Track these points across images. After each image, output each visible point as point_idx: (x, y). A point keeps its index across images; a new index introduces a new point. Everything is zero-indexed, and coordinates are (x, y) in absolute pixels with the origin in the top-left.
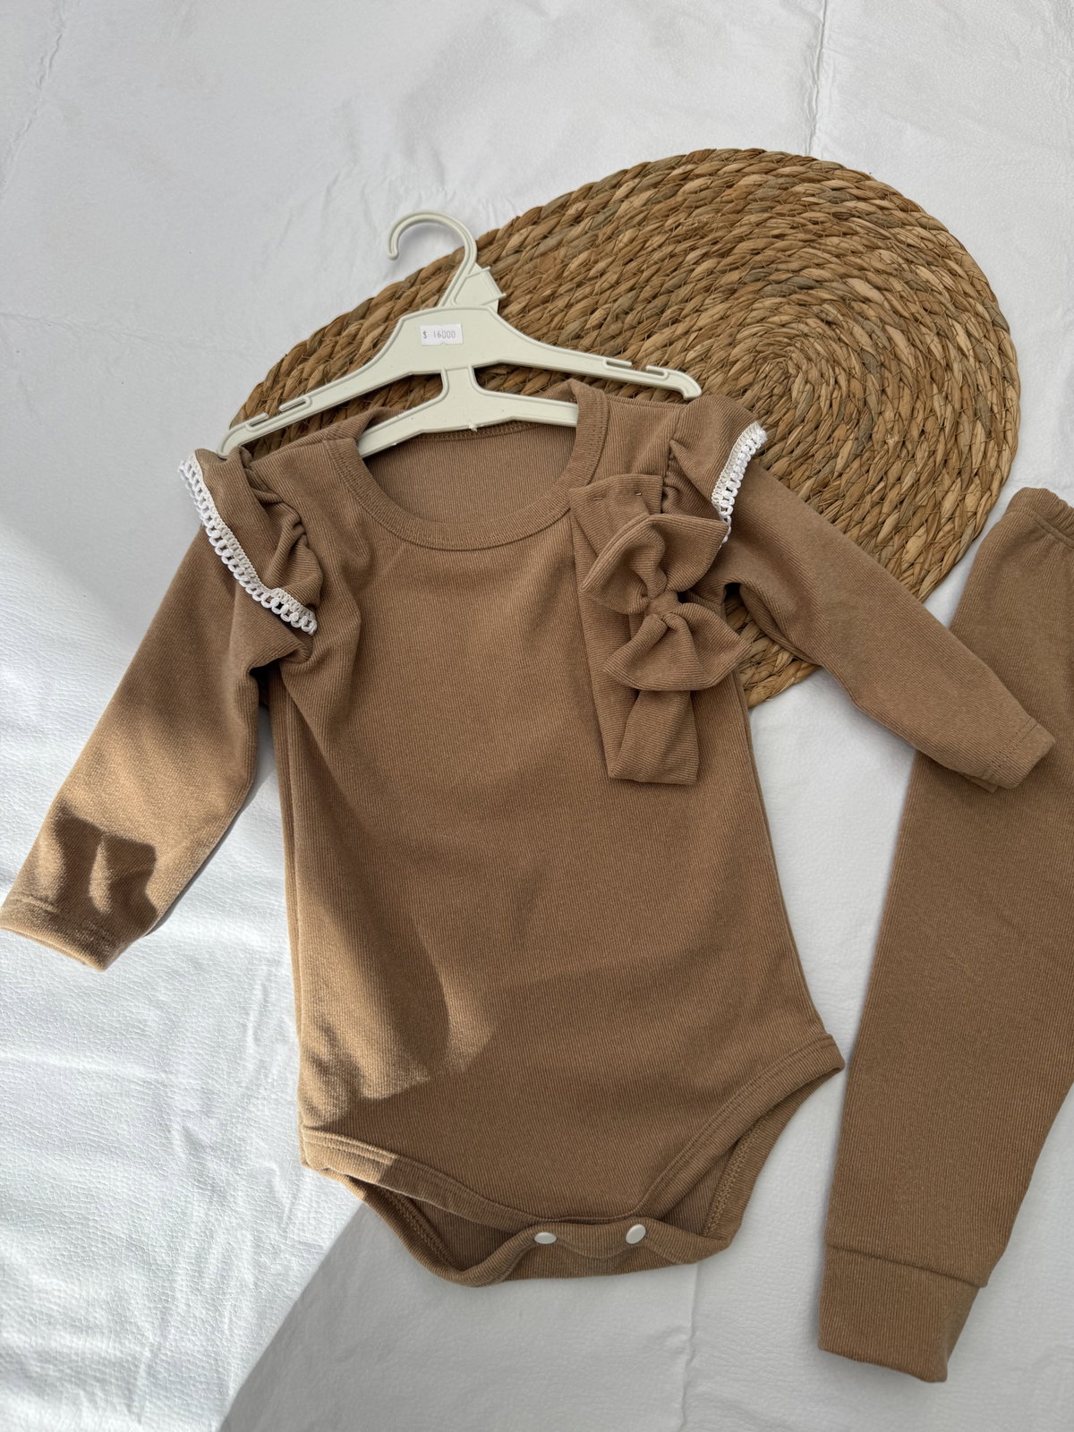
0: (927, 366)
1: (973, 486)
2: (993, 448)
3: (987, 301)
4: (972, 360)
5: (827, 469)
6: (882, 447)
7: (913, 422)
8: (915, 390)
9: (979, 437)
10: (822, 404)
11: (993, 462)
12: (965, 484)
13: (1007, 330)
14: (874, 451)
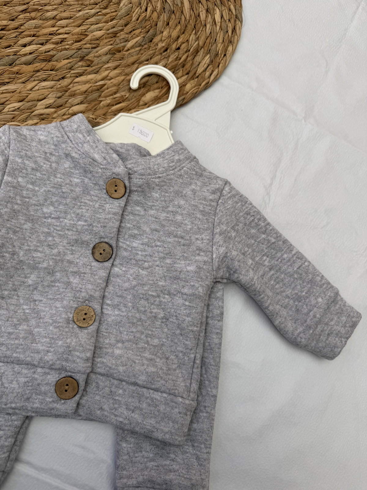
0: (194, 20)
1: (193, 81)
2: (210, 68)
3: (237, 7)
4: (218, 27)
5: (122, 44)
6: (155, 46)
7: (176, 42)
8: (183, 28)
9: (205, 60)
10: (133, 16)
11: (207, 74)
12: (189, 78)
13: (241, 22)
14: (150, 47)
